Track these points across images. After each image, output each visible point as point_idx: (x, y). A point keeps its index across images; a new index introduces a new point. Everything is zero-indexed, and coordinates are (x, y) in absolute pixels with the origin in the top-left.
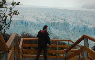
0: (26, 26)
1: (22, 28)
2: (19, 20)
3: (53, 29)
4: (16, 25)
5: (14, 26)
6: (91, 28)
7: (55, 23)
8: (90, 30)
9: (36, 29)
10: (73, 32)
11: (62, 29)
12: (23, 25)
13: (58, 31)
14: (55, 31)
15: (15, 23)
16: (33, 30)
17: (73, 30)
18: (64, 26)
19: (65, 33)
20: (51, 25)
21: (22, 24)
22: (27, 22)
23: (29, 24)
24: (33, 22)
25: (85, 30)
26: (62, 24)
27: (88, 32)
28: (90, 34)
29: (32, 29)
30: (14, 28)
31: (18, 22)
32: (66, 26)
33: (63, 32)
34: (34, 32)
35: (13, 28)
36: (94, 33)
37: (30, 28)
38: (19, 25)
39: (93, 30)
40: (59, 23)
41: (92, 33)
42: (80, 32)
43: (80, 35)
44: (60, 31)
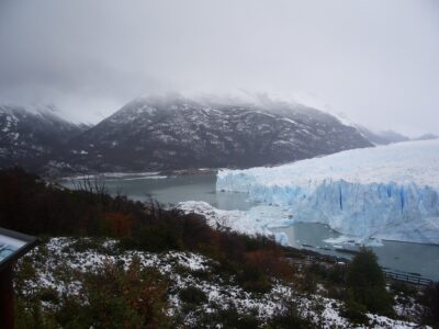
0: (402, 201)
1: (387, 209)
2: (378, 182)
4: (371, 201)
5: (361, 203)
12: (392, 199)
15: (365, 193)
16: (428, 216)
21: (390, 196)
22: (405, 189)
23: (412, 197)
24: (427, 188)
29: (424, 211)
31: (375, 189)
34: (432, 223)
35: (359, 209)
37: (417, 208)
38: (379, 201)
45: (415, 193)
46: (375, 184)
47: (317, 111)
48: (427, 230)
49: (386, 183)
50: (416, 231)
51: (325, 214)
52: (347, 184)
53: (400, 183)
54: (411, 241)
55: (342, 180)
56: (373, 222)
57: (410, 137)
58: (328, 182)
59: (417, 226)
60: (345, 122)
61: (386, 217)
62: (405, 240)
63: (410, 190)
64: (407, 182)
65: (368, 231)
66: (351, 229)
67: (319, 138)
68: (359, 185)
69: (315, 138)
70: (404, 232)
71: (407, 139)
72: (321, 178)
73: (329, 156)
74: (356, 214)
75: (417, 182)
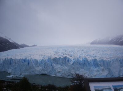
0: (29, 63)
1: (25, 66)
2: (22, 58)
3: (54, 65)
4: (20, 64)
5: (17, 65)
6: (91, 61)
7: (56, 59)
8: (89, 63)
9: (38, 66)
10: (73, 66)
11: (63, 64)
12: (26, 63)
13: (59, 66)
14: (57, 67)
15: (18, 62)
17: (73, 64)
18: (64, 60)
19: (66, 68)
20: (52, 61)
21: (25, 62)
22: (29, 60)
23: (31, 62)
24: (35, 59)
25: (85, 63)
26: (62, 59)
27: (88, 64)
28: (90, 66)
29: (34, 66)
30: (18, 67)
31: (21, 60)
32: (66, 60)
33: (65, 67)
34: (37, 69)
35: (16, 67)
36: (94, 65)
37: (33, 65)
38: (22, 64)
39: (92, 62)
40: (60, 58)
41: (92, 66)
42: (80, 65)
43: (81, 68)
44: (61, 66)
45: (32, 61)
46: (21, 59)
47: (2, 38)
48: (36, 71)
49: (24, 58)
50: (33, 71)
51: (6, 69)
52: (12, 59)
53: (28, 58)
54: (31, 74)
55: (11, 58)
56: (21, 70)
57: (29, 46)
58: (7, 59)
59: (33, 70)
60: (11, 41)
61: (24, 68)
62: (30, 74)
63: (30, 60)
64: (29, 58)
65: (19, 72)
66: (14, 72)
67: (3, 46)
68: (16, 60)
69: (2, 46)
70: (29, 72)
71: (28, 46)
72: (4, 58)
73: (6, 51)
74: (16, 68)
75: (32, 58)
